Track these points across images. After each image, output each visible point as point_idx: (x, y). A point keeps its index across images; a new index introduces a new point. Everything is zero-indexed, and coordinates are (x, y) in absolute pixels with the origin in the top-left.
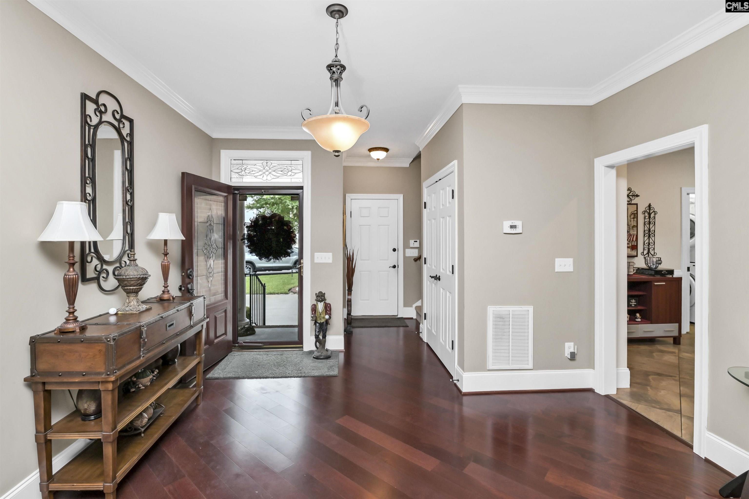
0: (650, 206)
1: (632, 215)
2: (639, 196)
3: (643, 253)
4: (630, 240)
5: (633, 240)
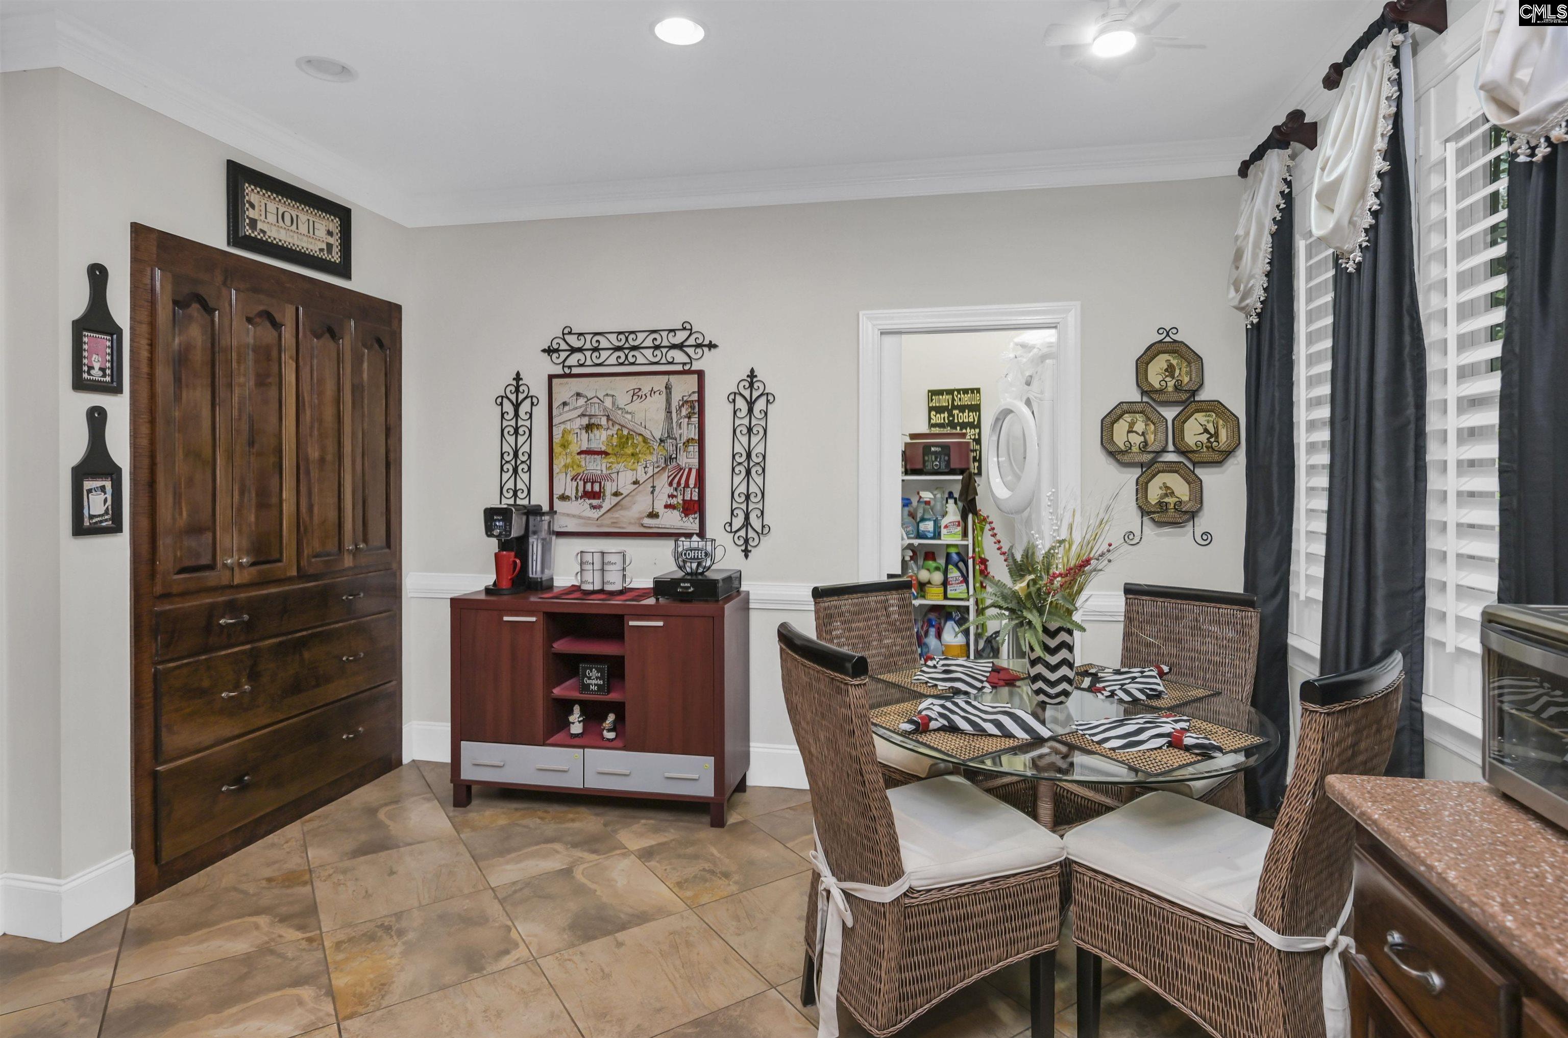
0: (752, 375)
1: (683, 405)
2: (715, 346)
3: (728, 524)
4: (679, 483)
5: (687, 485)
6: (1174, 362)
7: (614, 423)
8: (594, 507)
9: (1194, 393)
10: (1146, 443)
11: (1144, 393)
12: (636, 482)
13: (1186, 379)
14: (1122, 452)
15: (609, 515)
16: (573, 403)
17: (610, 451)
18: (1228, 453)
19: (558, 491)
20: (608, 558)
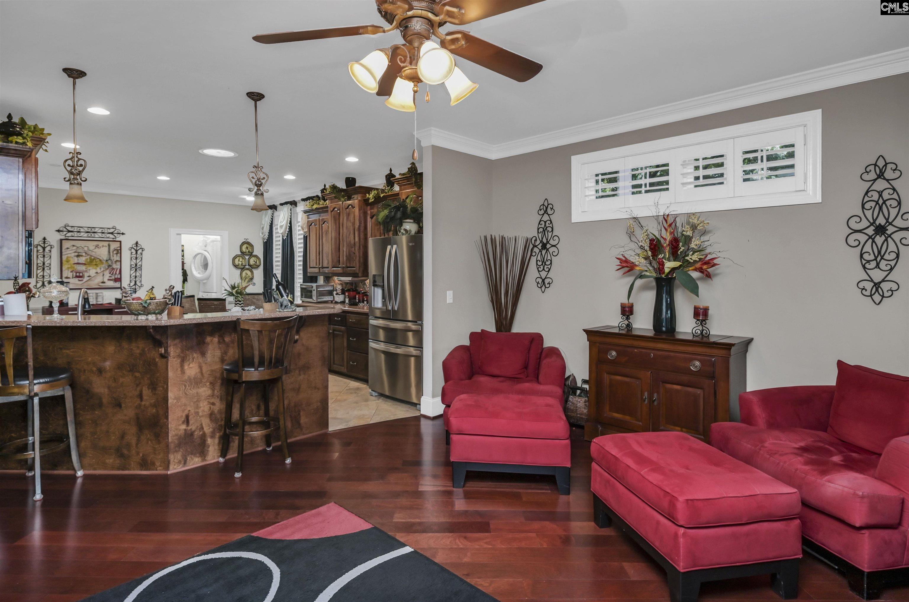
0: (137, 243)
1: (114, 251)
2: (124, 234)
3: (130, 284)
4: (113, 273)
5: (116, 274)
6: (248, 246)
7: (88, 255)
8: (79, 280)
9: (252, 253)
10: (242, 264)
11: (241, 252)
12: (97, 273)
13: (250, 250)
14: (237, 266)
15: (86, 283)
16: (71, 248)
17: (86, 263)
18: (259, 266)
19: (64, 275)
20: (99, 294)
